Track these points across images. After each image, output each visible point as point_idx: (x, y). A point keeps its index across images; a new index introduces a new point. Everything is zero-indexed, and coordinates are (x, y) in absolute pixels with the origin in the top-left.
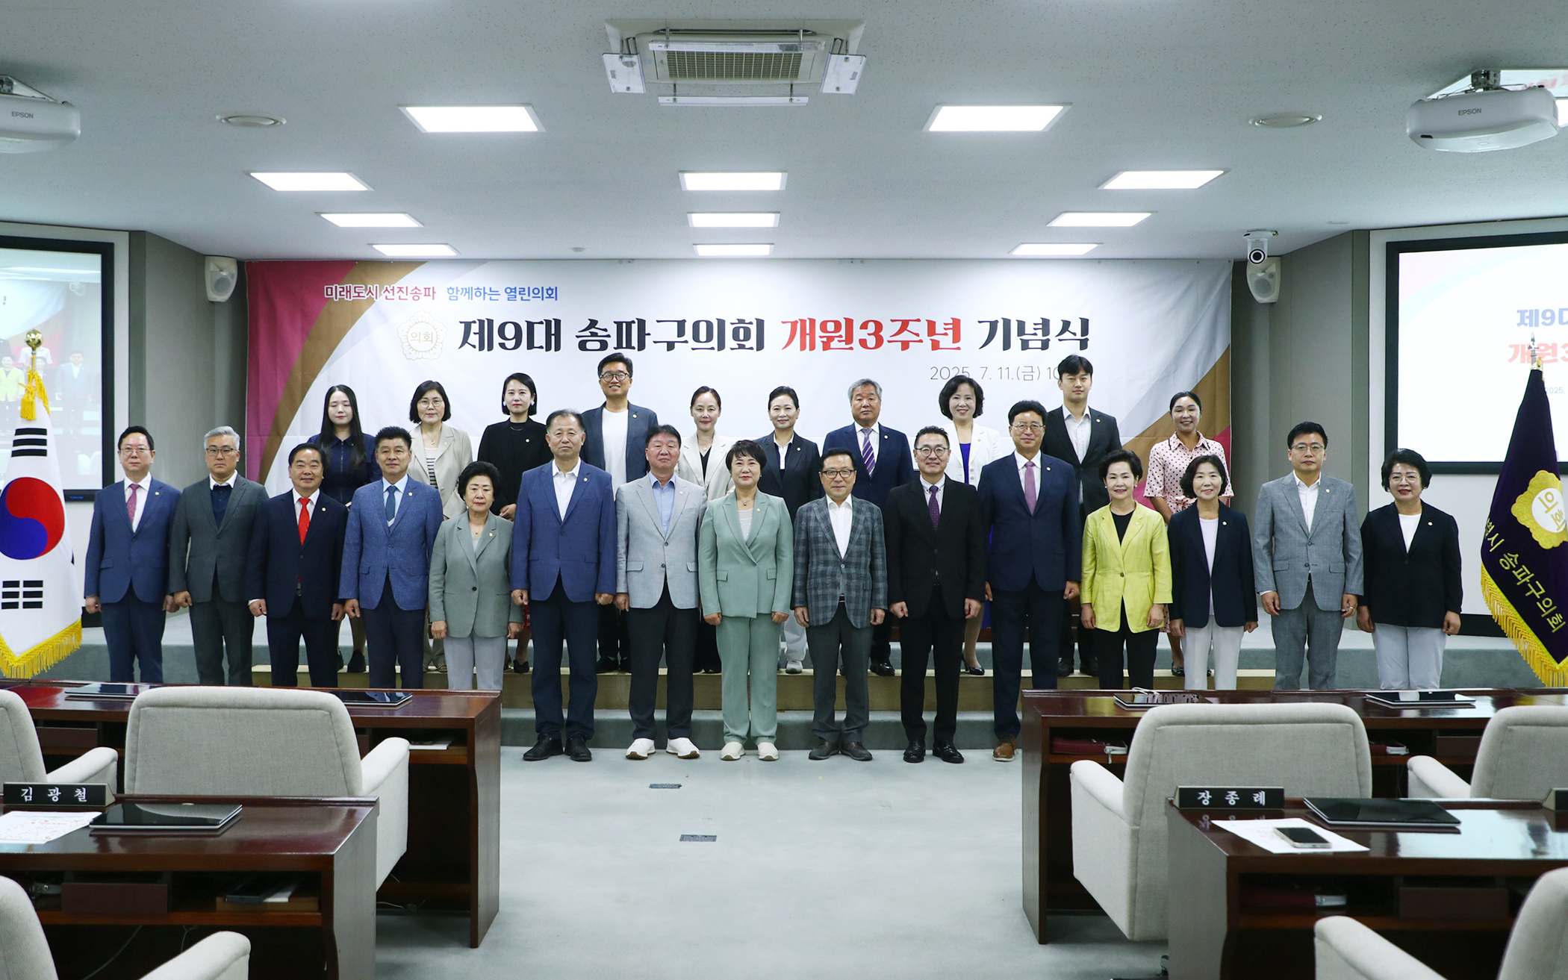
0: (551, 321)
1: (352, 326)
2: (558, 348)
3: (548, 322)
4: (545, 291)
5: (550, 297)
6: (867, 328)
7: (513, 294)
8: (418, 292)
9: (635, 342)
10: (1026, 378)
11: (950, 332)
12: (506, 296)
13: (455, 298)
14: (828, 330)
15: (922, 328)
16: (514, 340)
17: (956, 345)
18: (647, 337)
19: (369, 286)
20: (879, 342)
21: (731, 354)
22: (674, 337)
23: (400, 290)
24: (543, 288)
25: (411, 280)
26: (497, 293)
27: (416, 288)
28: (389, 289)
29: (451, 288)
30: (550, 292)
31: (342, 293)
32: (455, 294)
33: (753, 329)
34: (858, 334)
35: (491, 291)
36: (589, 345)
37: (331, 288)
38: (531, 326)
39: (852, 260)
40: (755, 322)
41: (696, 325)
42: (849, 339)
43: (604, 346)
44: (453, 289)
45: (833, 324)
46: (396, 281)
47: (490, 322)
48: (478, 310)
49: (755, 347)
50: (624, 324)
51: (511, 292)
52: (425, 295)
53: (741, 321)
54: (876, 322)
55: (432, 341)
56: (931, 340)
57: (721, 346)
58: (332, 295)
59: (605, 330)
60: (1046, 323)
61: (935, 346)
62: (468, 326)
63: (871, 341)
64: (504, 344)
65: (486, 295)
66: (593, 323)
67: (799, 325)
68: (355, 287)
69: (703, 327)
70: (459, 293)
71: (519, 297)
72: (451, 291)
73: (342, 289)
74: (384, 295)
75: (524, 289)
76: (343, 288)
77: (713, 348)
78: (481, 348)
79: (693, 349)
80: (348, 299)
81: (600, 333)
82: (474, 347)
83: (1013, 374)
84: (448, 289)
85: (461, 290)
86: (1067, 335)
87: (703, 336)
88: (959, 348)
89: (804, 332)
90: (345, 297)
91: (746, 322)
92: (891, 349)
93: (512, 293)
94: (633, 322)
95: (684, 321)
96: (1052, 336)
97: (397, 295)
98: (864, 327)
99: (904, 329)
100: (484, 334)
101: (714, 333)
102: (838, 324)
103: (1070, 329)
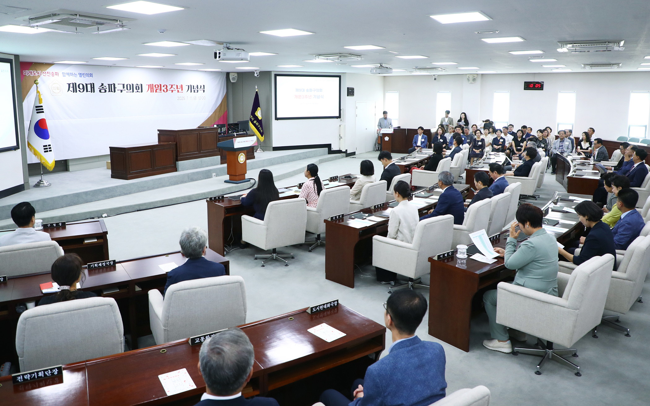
2: (94, 92)
3: (91, 84)
4: (89, 74)
5: (91, 76)
8: (53, 73)
9: (113, 91)
10: (195, 100)
11: (181, 88)
12: (79, 76)
14: (156, 87)
15: (175, 87)
16: (83, 89)
17: (182, 91)
18: (116, 88)
19: (38, 71)
20: (167, 91)
21: (135, 94)
22: (122, 89)
23: (48, 73)
25: (51, 69)
26: (76, 74)
28: (44, 72)
31: (29, 73)
32: (64, 75)
33: (140, 87)
34: (163, 88)
36: (102, 91)
37: (25, 71)
38: (86, 85)
39: (160, 69)
40: (140, 85)
41: (127, 85)
42: (161, 90)
43: (105, 91)
46: (46, 70)
47: (76, 84)
48: (72, 80)
49: (141, 92)
50: (110, 85)
51: (80, 74)
52: (56, 75)
53: (137, 84)
54: (166, 85)
55: (59, 89)
56: (177, 90)
57: (133, 91)
58: (26, 74)
59: (106, 86)
60: (197, 86)
62: (69, 85)
63: (165, 90)
64: (80, 90)
65: (73, 75)
66: (102, 84)
67: (150, 86)
68: (33, 72)
69: (129, 86)
70: (66, 74)
71: (82, 76)
72: (63, 74)
74: (43, 74)
75: (84, 73)
77: (131, 92)
78: (74, 92)
79: (127, 92)
81: (104, 87)
82: (72, 91)
83: (192, 99)
86: (201, 89)
87: (129, 89)
89: (151, 88)
90: (30, 75)
92: (169, 92)
94: (112, 84)
95: (124, 84)
96: (199, 89)
97: (47, 75)
98: (164, 86)
99: (172, 87)
100: (74, 87)
101: (131, 88)
102: (158, 85)
103: (202, 87)
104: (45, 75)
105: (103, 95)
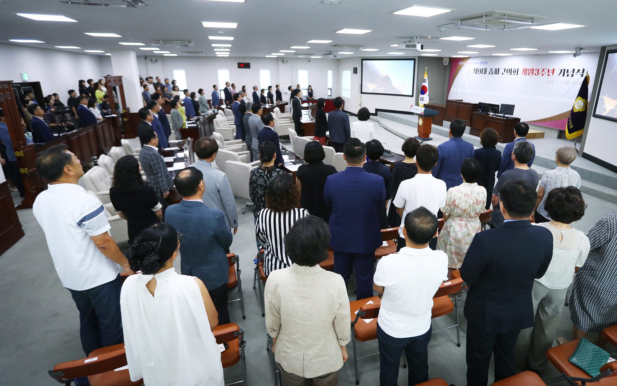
0: (486, 68)
1: (461, 69)
2: (486, 74)
5: (486, 64)
9: (497, 73)
10: (567, 84)
11: (552, 72)
14: (529, 71)
15: (546, 71)
16: (480, 72)
18: (499, 72)
19: (464, 62)
21: (512, 76)
22: (503, 72)
25: (469, 61)
26: (479, 63)
31: (461, 64)
34: (535, 72)
36: (490, 73)
38: (483, 69)
39: (536, 55)
40: (517, 69)
41: (507, 70)
42: (533, 73)
43: (492, 73)
46: (467, 61)
47: (477, 69)
48: (476, 66)
49: (516, 74)
50: (496, 69)
52: (470, 63)
53: (515, 69)
54: (538, 69)
57: (511, 74)
58: (459, 64)
60: (574, 70)
61: (549, 75)
62: (474, 69)
63: (537, 74)
66: (491, 69)
67: (524, 70)
68: (462, 62)
70: (474, 63)
71: (482, 64)
75: (482, 62)
77: (509, 74)
78: (475, 74)
81: (492, 71)
83: (564, 83)
86: (579, 73)
87: (508, 72)
88: (553, 76)
92: (540, 75)
94: (498, 69)
95: (505, 69)
98: (536, 70)
99: (543, 71)
100: (476, 71)
101: (510, 71)
102: (531, 70)
103: (580, 71)
104: (466, 64)
105: (491, 75)
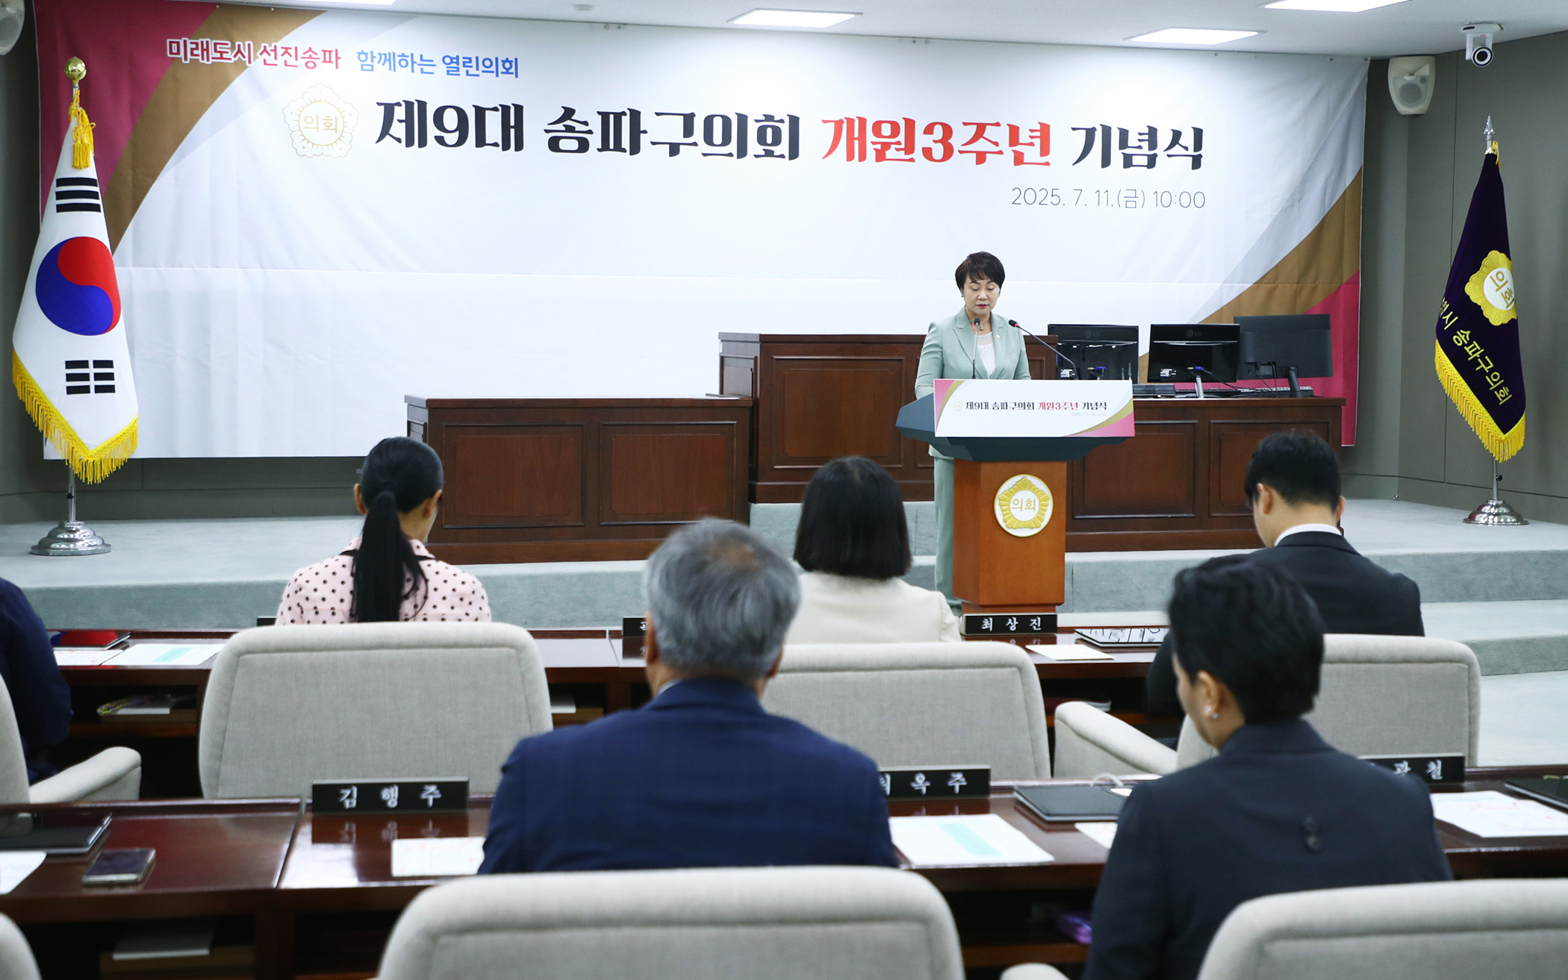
0: (509, 107)
1: (212, 103)
2: (519, 146)
3: (505, 109)
4: (500, 64)
5: (507, 72)
6: (932, 133)
7: (455, 65)
8: (313, 56)
9: (626, 143)
10: (1129, 204)
11: (1037, 142)
12: (444, 68)
13: (370, 68)
14: (883, 133)
15: (1002, 135)
16: (458, 132)
17: (1044, 159)
18: (642, 135)
19: (237, 43)
20: (948, 152)
21: (753, 164)
22: (678, 137)
23: (286, 52)
24: (497, 59)
25: (302, 37)
26: (430, 63)
27: (310, 50)
28: (268, 49)
29: (363, 52)
30: (507, 65)
31: (195, 52)
32: (369, 62)
33: (785, 129)
34: (921, 140)
35: (422, 60)
36: (563, 144)
37: (178, 43)
38: (480, 112)
39: (914, 39)
40: (787, 120)
41: (709, 121)
42: (909, 148)
43: (583, 146)
44: (366, 54)
45: (889, 125)
46: (279, 38)
47: (422, 105)
48: (405, 87)
49: (787, 155)
50: (612, 117)
51: (452, 62)
52: (325, 61)
53: (770, 118)
54: (943, 124)
55: (336, 129)
56: (1013, 151)
57: (742, 152)
58: (178, 53)
59: (586, 123)
60: (1152, 132)
61: (1019, 159)
62: (389, 109)
63: (938, 151)
64: (443, 137)
65: (415, 65)
66: (569, 113)
67: (845, 126)
68: (215, 44)
69: (718, 124)
70: (376, 60)
71: (463, 70)
72: (363, 57)
73: (194, 46)
74: (261, 58)
75: (470, 59)
76: (197, 44)
77: (730, 155)
78: (409, 143)
79: (704, 155)
80: (205, 61)
81: (579, 127)
82: (399, 140)
83: (1113, 199)
84: (359, 54)
85: (378, 57)
86: (1177, 150)
87: (718, 136)
88: (1047, 164)
89: (853, 136)
90: (200, 58)
91: (775, 119)
92: (963, 162)
93: (453, 65)
94: (624, 113)
95: (693, 115)
96: (1159, 151)
97: (281, 60)
98: (929, 130)
99: (979, 135)
100: (413, 123)
101: (733, 134)
102: (895, 126)
103: (1181, 142)
104: (270, 59)
105: (568, 162)
